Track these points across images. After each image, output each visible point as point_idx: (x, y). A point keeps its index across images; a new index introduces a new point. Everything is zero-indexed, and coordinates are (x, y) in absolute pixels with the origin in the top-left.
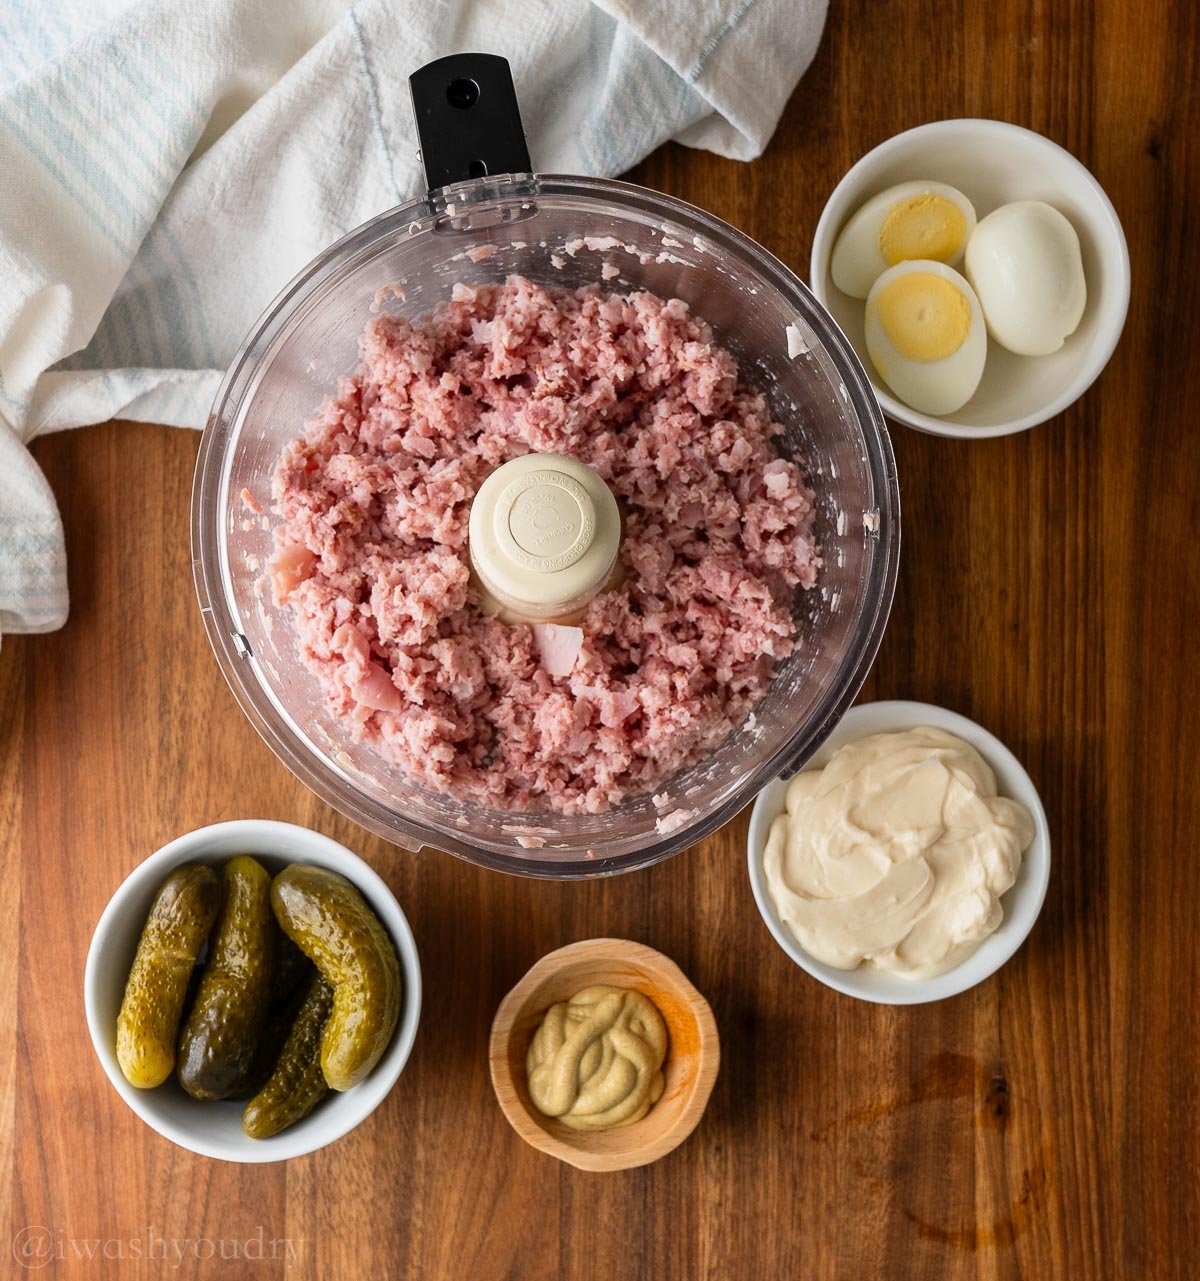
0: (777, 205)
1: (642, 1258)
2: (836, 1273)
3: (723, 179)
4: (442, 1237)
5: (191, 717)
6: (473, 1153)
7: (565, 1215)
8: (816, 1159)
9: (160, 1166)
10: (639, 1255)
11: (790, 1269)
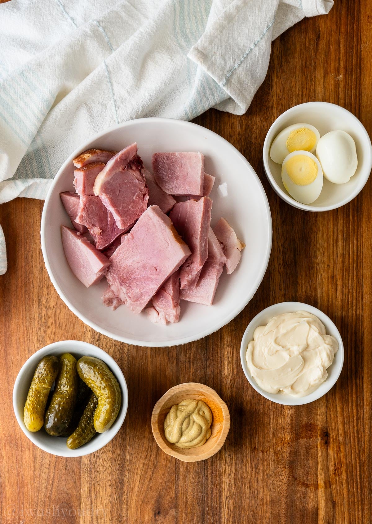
0: (252, 132)
1: (203, 493)
2: (270, 498)
3: (233, 123)
4: (135, 485)
5: (49, 307)
6: (145, 456)
7: (177, 478)
8: (263, 459)
9: (38, 460)
10: (202, 491)
11: (254, 496)
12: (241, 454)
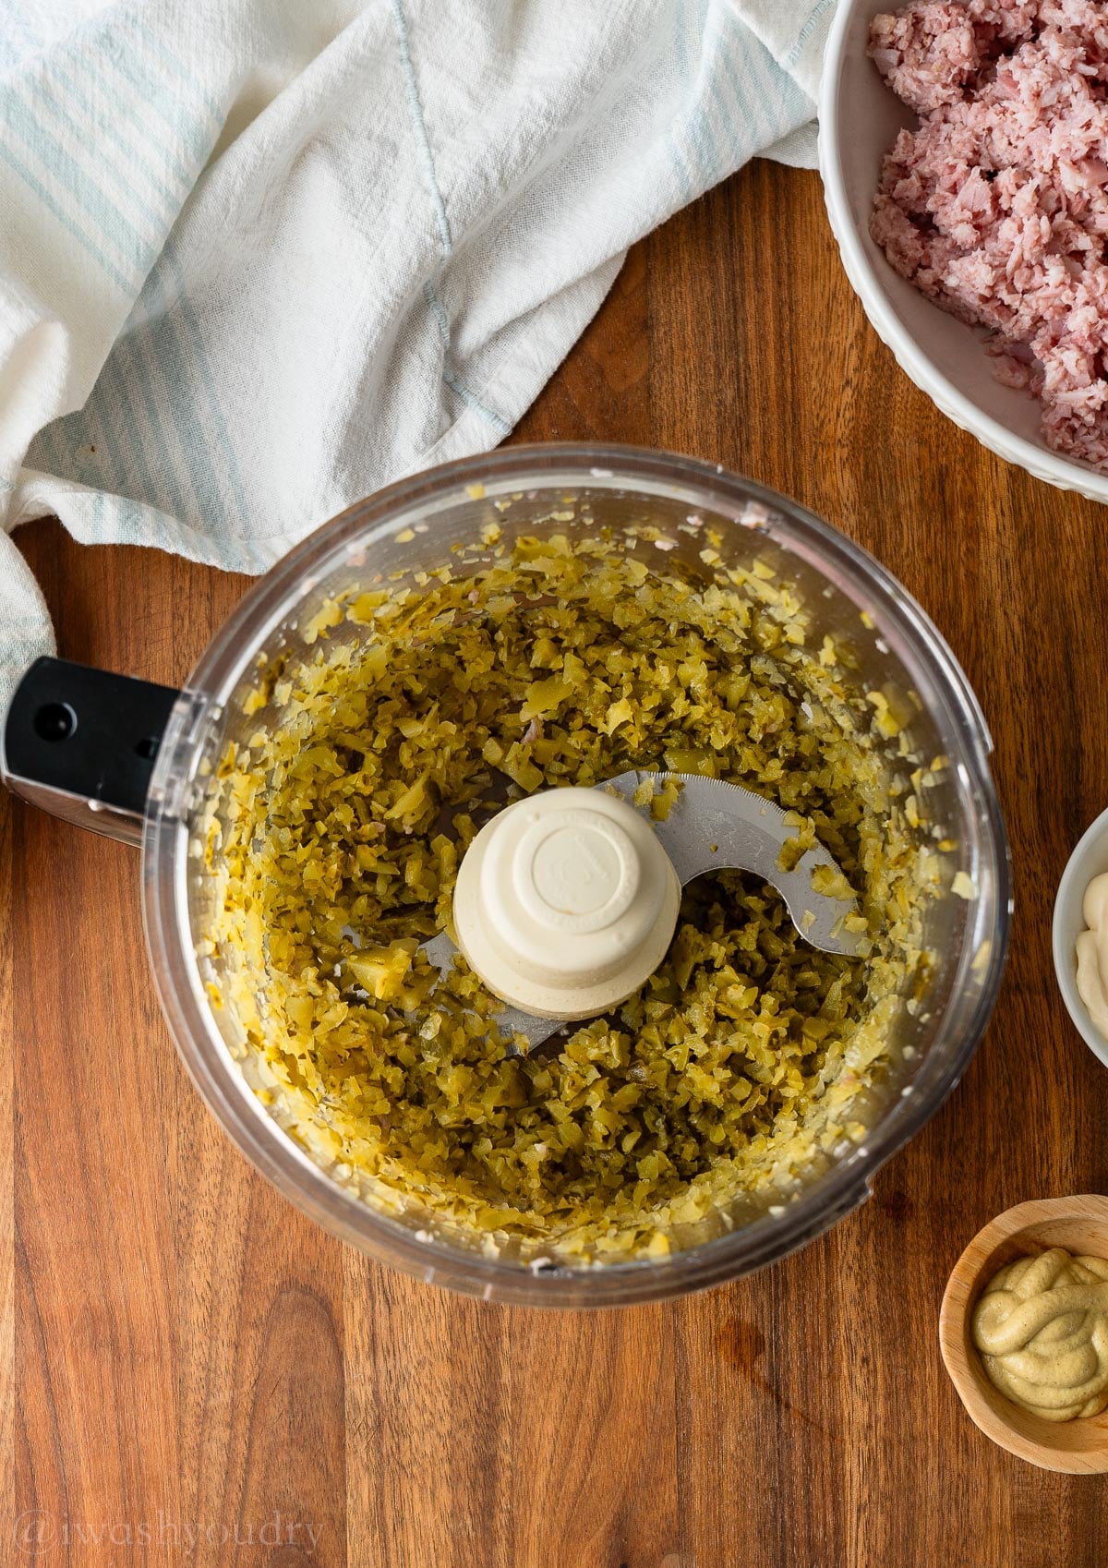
1: (778, 1494)
2: (1012, 1506)
4: (535, 1473)
6: (569, 1373)
7: (683, 1446)
9: (192, 1398)
10: (774, 1489)
11: (957, 1503)
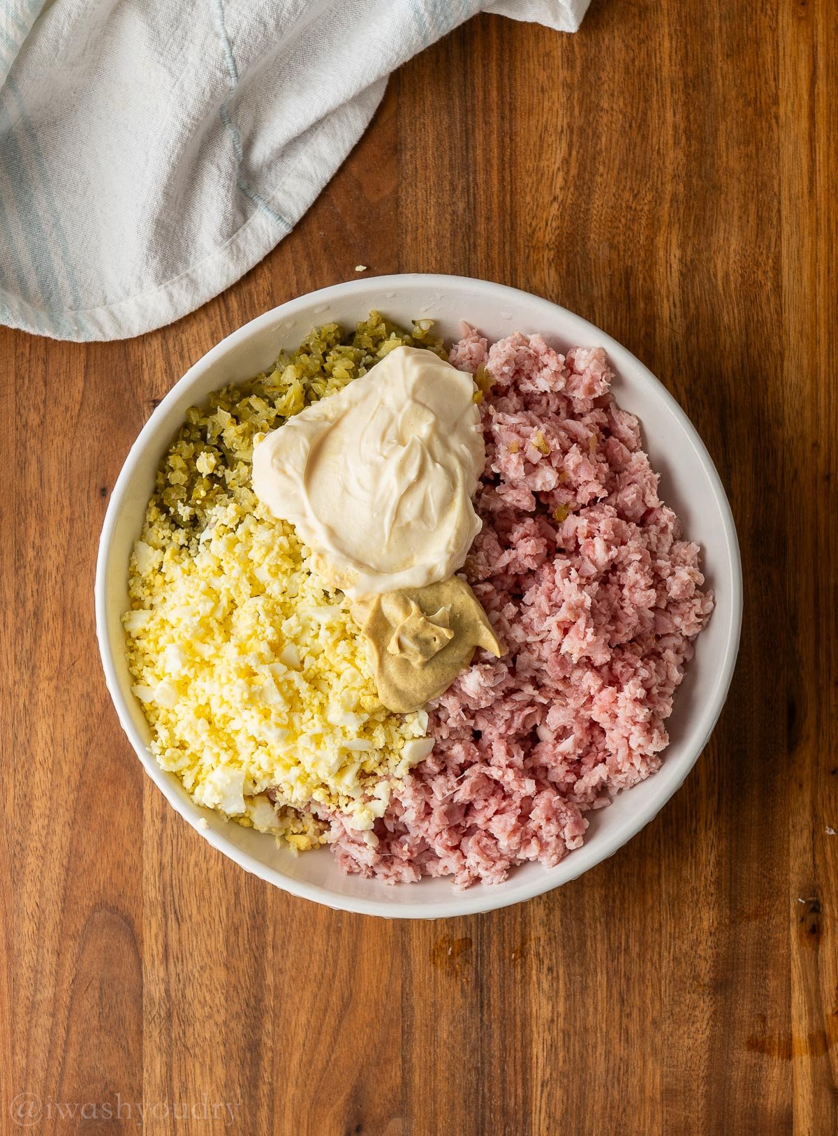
0: (600, 79)
1: (479, 1072)
2: (662, 1084)
3: (548, 54)
4: (291, 1054)
5: (45, 571)
6: (319, 976)
7: (407, 1033)
8: (642, 977)
9: (23, 993)
10: (476, 1068)
11: (619, 1081)
12: (582, 965)
